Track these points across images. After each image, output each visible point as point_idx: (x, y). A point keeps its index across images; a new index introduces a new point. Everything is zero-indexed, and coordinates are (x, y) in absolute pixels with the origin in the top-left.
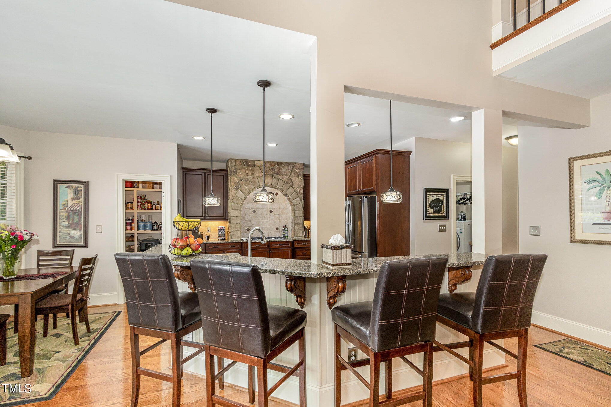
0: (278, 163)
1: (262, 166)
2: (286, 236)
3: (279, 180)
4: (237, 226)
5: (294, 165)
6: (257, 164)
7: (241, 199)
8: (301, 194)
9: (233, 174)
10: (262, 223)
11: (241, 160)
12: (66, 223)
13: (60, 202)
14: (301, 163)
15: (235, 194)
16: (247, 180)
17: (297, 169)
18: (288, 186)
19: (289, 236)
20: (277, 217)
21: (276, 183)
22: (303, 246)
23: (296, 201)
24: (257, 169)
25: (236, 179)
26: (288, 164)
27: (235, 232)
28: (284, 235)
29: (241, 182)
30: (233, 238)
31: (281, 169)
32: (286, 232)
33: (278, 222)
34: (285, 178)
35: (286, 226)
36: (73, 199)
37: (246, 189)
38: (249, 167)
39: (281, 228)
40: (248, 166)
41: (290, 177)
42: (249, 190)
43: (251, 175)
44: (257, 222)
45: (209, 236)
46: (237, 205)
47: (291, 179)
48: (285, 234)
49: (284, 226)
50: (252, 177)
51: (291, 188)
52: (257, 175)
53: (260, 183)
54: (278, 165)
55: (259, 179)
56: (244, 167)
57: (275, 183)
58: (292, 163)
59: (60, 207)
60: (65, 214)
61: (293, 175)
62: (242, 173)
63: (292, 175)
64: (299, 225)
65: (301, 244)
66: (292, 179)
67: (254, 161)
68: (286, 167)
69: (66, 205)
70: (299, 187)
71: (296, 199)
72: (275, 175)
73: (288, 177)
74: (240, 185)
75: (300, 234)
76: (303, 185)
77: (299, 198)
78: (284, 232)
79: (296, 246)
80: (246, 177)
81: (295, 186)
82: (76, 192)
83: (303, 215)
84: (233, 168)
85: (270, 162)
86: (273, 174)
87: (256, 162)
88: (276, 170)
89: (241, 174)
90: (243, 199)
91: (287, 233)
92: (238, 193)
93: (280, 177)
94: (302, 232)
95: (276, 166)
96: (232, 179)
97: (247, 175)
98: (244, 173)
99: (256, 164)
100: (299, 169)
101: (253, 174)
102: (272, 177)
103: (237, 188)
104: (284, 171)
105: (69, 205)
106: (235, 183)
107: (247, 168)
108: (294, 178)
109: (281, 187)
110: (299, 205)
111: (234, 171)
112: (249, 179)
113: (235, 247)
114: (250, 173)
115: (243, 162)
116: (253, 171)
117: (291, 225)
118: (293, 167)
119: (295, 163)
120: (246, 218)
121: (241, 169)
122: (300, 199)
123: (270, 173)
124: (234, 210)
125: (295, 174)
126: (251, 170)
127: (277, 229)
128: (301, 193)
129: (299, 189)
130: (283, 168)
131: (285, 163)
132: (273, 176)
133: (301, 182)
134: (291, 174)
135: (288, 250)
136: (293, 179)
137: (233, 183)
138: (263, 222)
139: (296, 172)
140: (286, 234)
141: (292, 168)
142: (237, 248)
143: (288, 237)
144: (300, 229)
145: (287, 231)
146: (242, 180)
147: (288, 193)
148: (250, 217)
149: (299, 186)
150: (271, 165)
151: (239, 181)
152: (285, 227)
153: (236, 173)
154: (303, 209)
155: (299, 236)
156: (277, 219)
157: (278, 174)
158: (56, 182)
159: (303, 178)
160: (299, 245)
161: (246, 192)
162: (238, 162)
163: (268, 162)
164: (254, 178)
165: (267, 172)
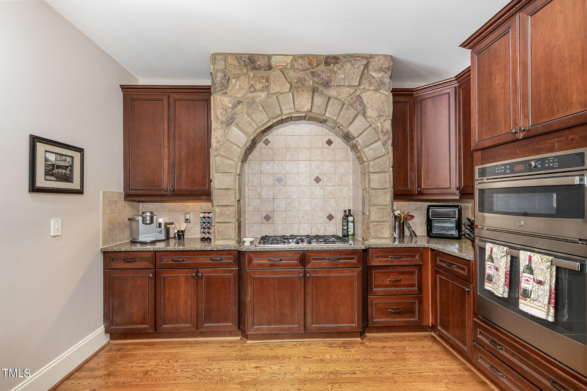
0: (328, 57)
1: (288, 67)
2: (349, 233)
3: (329, 98)
4: (228, 210)
5: (368, 62)
6: (276, 62)
7: (239, 147)
8: (385, 134)
9: (219, 88)
10: (297, 204)
11: (238, 57)
14: (385, 56)
15: (225, 135)
16: (251, 103)
17: (375, 71)
18: (352, 112)
19: (356, 234)
20: (330, 193)
21: (323, 107)
22: (392, 262)
23: (374, 150)
24: (275, 74)
25: (228, 102)
26: (352, 58)
27: (224, 225)
28: (345, 232)
29: (240, 107)
30: (218, 240)
31: (335, 73)
32: (351, 225)
33: (332, 202)
34: (345, 93)
35: (349, 210)
37: (250, 124)
38: (257, 72)
39: (339, 216)
40: (255, 68)
41: (358, 92)
42: (257, 124)
43: (262, 90)
44: (287, 203)
45: (182, 232)
46: (228, 161)
47: (359, 97)
48: (348, 228)
49: (345, 211)
50: (263, 95)
51: (360, 117)
52: (275, 88)
53: (283, 108)
54: (327, 64)
55: (280, 98)
56: (245, 71)
57: (321, 106)
58: (363, 57)
61: (365, 85)
62: (239, 86)
63: (362, 87)
64: (381, 211)
65: (387, 257)
66: (362, 95)
67: (269, 57)
68: (348, 66)
70: (380, 116)
71: (374, 146)
72: (321, 88)
73: (352, 90)
74: (235, 113)
75: (383, 231)
76: (391, 109)
77: (380, 143)
78: (345, 224)
79: (376, 262)
80: (251, 95)
81: (370, 112)
83: (392, 184)
84: (220, 75)
85: (308, 56)
86: (316, 85)
87: (274, 60)
88: (324, 76)
90: (242, 146)
91: (352, 227)
92: (230, 132)
93: (333, 92)
94: (388, 226)
95: (322, 67)
96: (218, 100)
97: (252, 90)
98: (246, 86)
99: (273, 64)
100: (381, 70)
101: (266, 88)
102: (313, 92)
103: (228, 123)
104: (343, 76)
106: (225, 109)
107: (251, 74)
108: (368, 93)
109: (334, 115)
110: (380, 159)
111: (222, 83)
112: (258, 100)
113: (222, 261)
114: (258, 86)
115: (244, 61)
116: (267, 81)
117: (361, 209)
118: (366, 66)
119: (371, 56)
120: (264, 194)
121: (237, 77)
122: (384, 144)
123: (306, 84)
124: (220, 174)
125: (370, 84)
126: (263, 77)
127: (330, 217)
128: (385, 130)
129: (383, 119)
130: (340, 69)
131: (346, 56)
132: (314, 90)
133: (385, 104)
134: (360, 84)
135: (353, 272)
136: (365, 97)
137: (219, 111)
138: (300, 202)
139: (374, 78)
140: (349, 230)
141: (362, 68)
142: (228, 264)
143: (354, 235)
144: (385, 219)
145: (353, 222)
146: (239, 102)
147: (353, 130)
148: (272, 192)
149: (381, 113)
150: (310, 64)
151: (235, 106)
152: (347, 214)
153: (227, 88)
154: (391, 169)
155: (380, 238)
156: (330, 196)
157: (327, 84)
159: (391, 92)
160: (380, 259)
161: (250, 130)
162: (231, 60)
163: (302, 57)
164: (268, 97)
165: (300, 81)
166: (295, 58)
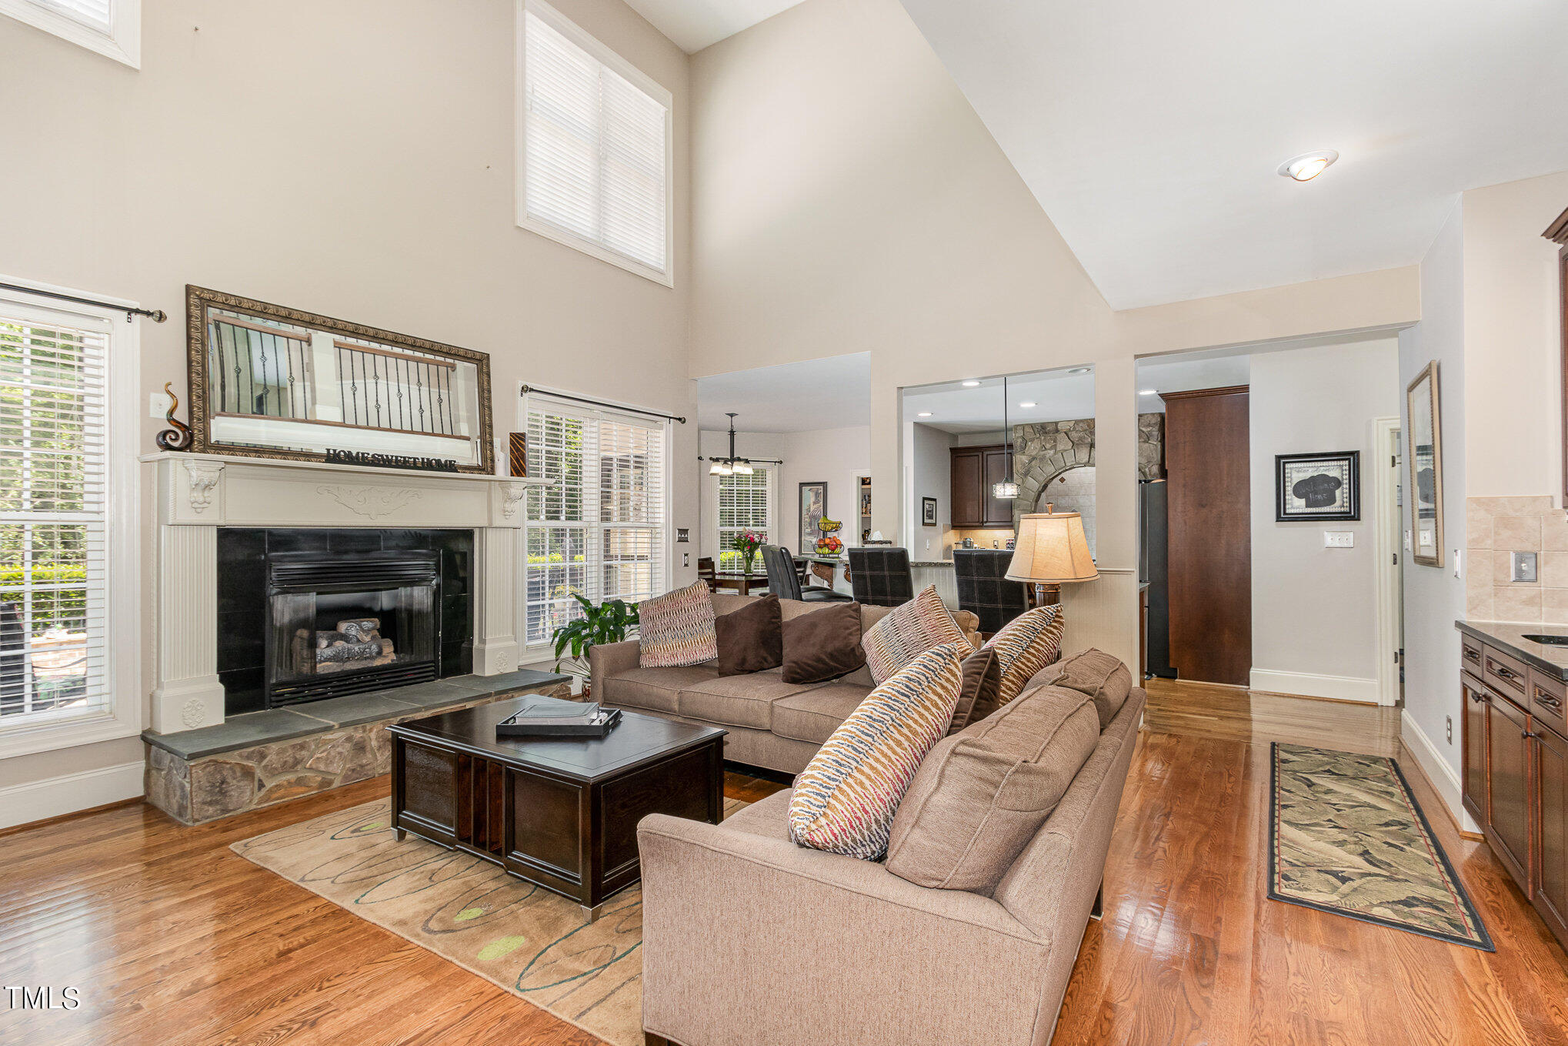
1: (1071, 430)
6: (1062, 427)
7: (1034, 492)
9: (1019, 450)
11: (1032, 426)
12: (808, 530)
13: (804, 508)
14: (1153, 414)
15: (1023, 483)
16: (1043, 459)
24: (1061, 436)
25: (1025, 459)
29: (1033, 463)
36: (814, 503)
37: (1042, 474)
38: (1047, 436)
40: (1045, 433)
42: (1045, 475)
43: (1051, 449)
46: (1026, 502)
50: (1052, 452)
52: (1060, 447)
53: (1066, 461)
55: (1064, 454)
56: (1038, 436)
59: (804, 512)
60: (808, 520)
67: (1056, 423)
69: (808, 510)
74: (1031, 467)
80: (1042, 453)
82: (817, 495)
84: (1020, 440)
85: (1087, 420)
87: (1060, 425)
89: (1033, 448)
92: (1027, 481)
96: (1018, 459)
97: (1043, 449)
98: (1038, 446)
99: (1059, 428)
101: (1054, 447)
102: (1092, 448)
103: (1026, 474)
105: (812, 509)
106: (1023, 465)
107: (1043, 438)
111: (1022, 446)
112: (1048, 456)
114: (1048, 446)
115: (1038, 428)
116: (1055, 442)
121: (1032, 440)
123: (1086, 441)
124: (1020, 511)
126: (1052, 440)
137: (1019, 466)
146: (1034, 458)
150: (1088, 425)
151: (1030, 462)
153: (1026, 449)
158: (802, 485)
161: (1042, 479)
162: (1027, 429)
163: (1081, 421)
164: (1055, 454)
165: (1081, 439)
166: (1077, 422)
